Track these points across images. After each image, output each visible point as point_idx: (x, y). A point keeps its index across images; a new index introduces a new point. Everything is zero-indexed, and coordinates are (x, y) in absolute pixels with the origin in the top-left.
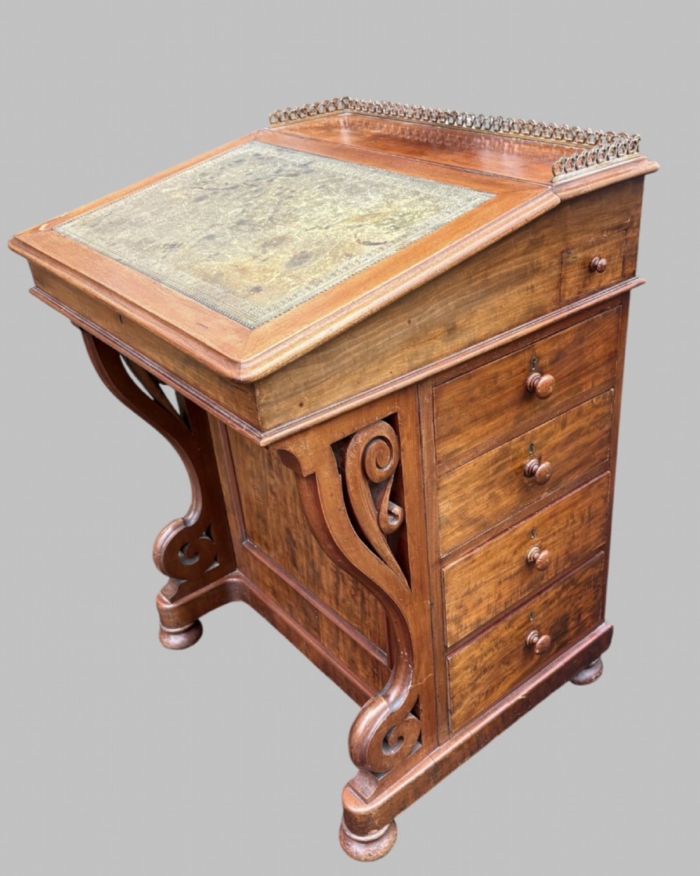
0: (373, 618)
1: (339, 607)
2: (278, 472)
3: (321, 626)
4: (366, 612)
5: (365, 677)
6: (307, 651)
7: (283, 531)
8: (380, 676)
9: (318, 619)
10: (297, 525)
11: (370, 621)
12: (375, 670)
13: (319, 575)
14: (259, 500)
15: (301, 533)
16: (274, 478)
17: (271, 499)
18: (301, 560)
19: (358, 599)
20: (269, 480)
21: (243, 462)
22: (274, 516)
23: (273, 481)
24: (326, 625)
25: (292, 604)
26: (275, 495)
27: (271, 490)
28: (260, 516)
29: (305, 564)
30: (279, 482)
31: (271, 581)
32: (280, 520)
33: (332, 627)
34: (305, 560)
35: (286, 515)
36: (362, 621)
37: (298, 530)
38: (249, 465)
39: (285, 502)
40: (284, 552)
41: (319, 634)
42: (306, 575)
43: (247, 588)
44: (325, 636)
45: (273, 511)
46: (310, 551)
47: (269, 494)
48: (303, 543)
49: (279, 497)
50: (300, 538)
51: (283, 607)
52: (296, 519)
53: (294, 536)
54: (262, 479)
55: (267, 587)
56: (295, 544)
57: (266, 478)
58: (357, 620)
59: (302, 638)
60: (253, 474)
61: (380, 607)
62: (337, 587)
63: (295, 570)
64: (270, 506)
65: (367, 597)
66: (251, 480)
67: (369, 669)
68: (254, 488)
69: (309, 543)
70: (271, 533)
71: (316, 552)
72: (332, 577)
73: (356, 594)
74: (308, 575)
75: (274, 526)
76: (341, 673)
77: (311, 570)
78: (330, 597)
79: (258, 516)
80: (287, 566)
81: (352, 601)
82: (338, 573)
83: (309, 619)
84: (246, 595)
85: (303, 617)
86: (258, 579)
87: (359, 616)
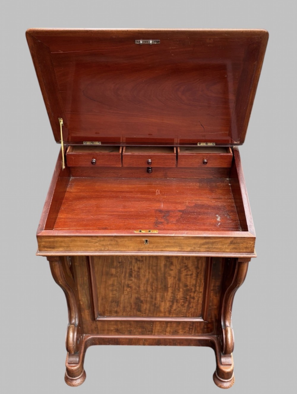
0: (195, 308)
1: (171, 314)
2: (136, 276)
3: (154, 328)
4: (190, 307)
5: (183, 333)
6: (145, 342)
7: (132, 300)
8: (194, 328)
9: (153, 326)
10: (146, 293)
11: (192, 310)
12: (191, 327)
13: (159, 307)
14: (115, 295)
15: (149, 295)
16: (132, 280)
17: (126, 290)
18: (145, 306)
19: (186, 304)
20: (128, 282)
21: (106, 282)
22: (127, 297)
23: (131, 282)
24: (159, 325)
25: (132, 329)
26: (131, 287)
27: (128, 286)
28: (114, 301)
29: (148, 307)
30: (136, 281)
31: (115, 327)
32: (132, 296)
33: (163, 324)
34: (148, 305)
35: (137, 293)
36: (187, 312)
37: (146, 295)
38: (110, 282)
39: (139, 287)
40: (131, 309)
41: (152, 331)
42: (147, 312)
43: (96, 338)
44: (157, 330)
45: (127, 295)
46: (153, 300)
47: (125, 288)
48: (148, 299)
49: (134, 287)
50: (147, 298)
51: (123, 334)
52: (146, 291)
53: (142, 299)
54: (121, 284)
55: (112, 331)
56: (142, 302)
57: (125, 283)
58: (183, 313)
59: (142, 339)
60: (113, 285)
61: (201, 301)
62: (171, 307)
63: (138, 313)
64: (125, 293)
65: (192, 301)
66: (111, 288)
67: (187, 329)
68: (112, 291)
69: (154, 297)
70: (121, 305)
71: (158, 299)
72: (168, 304)
73: (185, 304)
74: (149, 311)
75: (126, 301)
76: (169, 339)
77: (152, 308)
78: (165, 312)
79: (112, 302)
80: (132, 314)
81: (182, 307)
82: (174, 300)
83: (145, 329)
84: (95, 341)
85: (140, 330)
86: (104, 330)
87: (185, 311)
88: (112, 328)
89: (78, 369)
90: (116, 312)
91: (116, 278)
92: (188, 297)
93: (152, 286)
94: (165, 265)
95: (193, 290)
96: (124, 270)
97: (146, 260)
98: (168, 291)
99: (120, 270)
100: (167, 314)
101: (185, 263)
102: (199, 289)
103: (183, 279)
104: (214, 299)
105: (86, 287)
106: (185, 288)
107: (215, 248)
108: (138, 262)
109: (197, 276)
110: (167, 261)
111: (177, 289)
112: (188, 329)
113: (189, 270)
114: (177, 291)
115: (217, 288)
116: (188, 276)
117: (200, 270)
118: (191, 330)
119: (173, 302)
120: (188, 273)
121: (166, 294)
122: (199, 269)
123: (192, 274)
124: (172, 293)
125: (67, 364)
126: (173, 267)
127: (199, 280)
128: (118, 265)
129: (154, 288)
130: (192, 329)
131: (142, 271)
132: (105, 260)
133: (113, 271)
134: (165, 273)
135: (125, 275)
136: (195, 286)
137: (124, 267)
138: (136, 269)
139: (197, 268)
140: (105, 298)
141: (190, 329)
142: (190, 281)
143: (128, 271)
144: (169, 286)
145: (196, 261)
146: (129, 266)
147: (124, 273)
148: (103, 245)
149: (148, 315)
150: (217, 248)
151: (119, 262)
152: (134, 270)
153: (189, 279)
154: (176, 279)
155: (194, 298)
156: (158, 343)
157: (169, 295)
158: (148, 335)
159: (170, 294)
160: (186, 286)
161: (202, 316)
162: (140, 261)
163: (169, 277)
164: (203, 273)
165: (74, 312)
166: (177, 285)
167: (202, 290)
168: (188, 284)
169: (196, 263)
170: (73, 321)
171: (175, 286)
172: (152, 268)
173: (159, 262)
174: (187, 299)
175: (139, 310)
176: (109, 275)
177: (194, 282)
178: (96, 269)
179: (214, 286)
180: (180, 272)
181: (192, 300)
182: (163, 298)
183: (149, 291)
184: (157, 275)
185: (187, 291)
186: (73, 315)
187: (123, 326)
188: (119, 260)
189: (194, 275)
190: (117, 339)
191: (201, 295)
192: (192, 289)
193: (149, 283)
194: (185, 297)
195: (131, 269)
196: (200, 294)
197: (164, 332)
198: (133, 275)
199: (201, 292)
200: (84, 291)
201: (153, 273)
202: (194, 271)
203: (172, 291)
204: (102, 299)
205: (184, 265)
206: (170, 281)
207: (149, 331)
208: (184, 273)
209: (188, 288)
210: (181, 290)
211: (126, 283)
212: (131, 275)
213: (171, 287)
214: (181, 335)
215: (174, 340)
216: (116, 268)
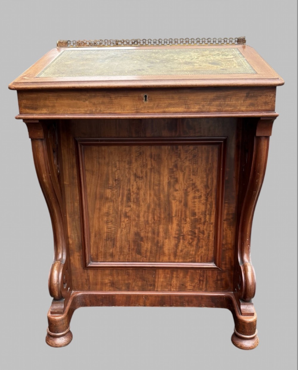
0: (204, 247)
1: (177, 257)
2: (135, 201)
3: (157, 280)
4: (200, 247)
5: (191, 287)
6: (147, 301)
7: (131, 236)
8: (205, 280)
9: (155, 277)
10: (147, 226)
11: (203, 251)
12: (201, 278)
13: (162, 247)
14: (111, 228)
15: (150, 229)
16: (130, 206)
17: (124, 222)
18: (147, 246)
19: (195, 243)
20: (125, 210)
21: (100, 209)
22: (124, 231)
23: (129, 209)
24: (162, 276)
25: (130, 281)
26: (129, 217)
27: (126, 216)
28: (109, 239)
29: (149, 247)
30: (135, 207)
31: (110, 278)
32: (130, 231)
33: (168, 274)
34: (150, 244)
35: (137, 225)
36: (195, 254)
37: (147, 228)
38: (105, 210)
39: (138, 216)
40: (129, 251)
41: (154, 285)
42: (148, 254)
43: (87, 295)
44: (160, 284)
45: (125, 228)
46: (156, 236)
47: (123, 219)
48: (150, 235)
49: (133, 217)
50: (148, 233)
51: (120, 289)
52: (147, 222)
53: (142, 234)
54: (117, 213)
55: (106, 284)
56: (142, 239)
57: (122, 211)
58: (191, 257)
59: (142, 296)
60: (108, 214)
61: (212, 238)
62: (177, 246)
63: (138, 256)
64: (122, 226)
65: (201, 238)
66: (105, 219)
67: (196, 281)
68: (107, 222)
69: (156, 231)
70: (118, 244)
71: (162, 234)
72: (173, 242)
73: (193, 241)
74: (151, 252)
75: (123, 238)
76: (176, 296)
77: (154, 248)
78: (170, 255)
79: (106, 240)
80: (130, 258)
81: (189, 247)
82: (180, 236)
83: (146, 281)
84: (85, 300)
85: (140, 284)
86: (96, 284)
87: (194, 253)
88: (107, 281)
89: (63, 319)
90: (112, 255)
91: (112, 204)
92: (197, 231)
93: (154, 214)
94: (169, 183)
95: (203, 220)
96: (121, 191)
97: (146, 176)
98: (172, 223)
99: (116, 192)
100: (172, 258)
101: (192, 180)
102: (210, 219)
103: (190, 203)
104: (228, 234)
105: (77, 217)
106: (193, 218)
107: (227, 105)
108: (137, 179)
109: (207, 200)
110: (171, 176)
111: (183, 219)
112: (198, 282)
113: (197, 190)
114: (183, 222)
115: (231, 217)
116: (196, 198)
117: (210, 190)
118: (201, 282)
119: (178, 239)
120: (196, 195)
121: (170, 227)
122: (209, 188)
123: (200, 197)
124: (178, 225)
125: (50, 314)
126: (177, 187)
127: (209, 204)
128: (115, 184)
129: (156, 218)
130: (203, 281)
131: (142, 192)
132: (98, 176)
133: (108, 193)
134: (168, 196)
135: (122, 199)
136: (204, 213)
137: (121, 187)
138: (134, 189)
139: (207, 187)
140: (99, 234)
141: (200, 280)
142: (199, 207)
143: (126, 192)
144: (174, 215)
145: (205, 176)
146: (127, 186)
147: (121, 197)
148: (94, 104)
149: (149, 259)
150: (230, 106)
151: (115, 180)
152: (133, 192)
153: (197, 204)
154: (182, 204)
155: (203, 233)
156: (162, 302)
157: (174, 228)
158: (150, 290)
159: (175, 226)
160: (194, 214)
161: (214, 260)
162: (139, 177)
163: (173, 202)
164: (214, 194)
165: (61, 247)
166: (183, 213)
167: (213, 220)
168: (197, 211)
169: (205, 180)
170: (60, 256)
171: (181, 215)
172: (153, 189)
173: (162, 178)
174: (195, 233)
175: (139, 252)
176: (103, 198)
177: (203, 208)
178: (88, 190)
179: (228, 214)
180: (186, 193)
181: (201, 235)
182: (166, 232)
183: (150, 222)
184: (159, 199)
185: (196, 222)
186: (60, 251)
187: (120, 278)
188: (115, 178)
189: (203, 198)
190: (112, 296)
191: (212, 228)
192: (201, 219)
193: (151, 211)
194: (193, 230)
195: (129, 190)
196: (212, 226)
197: (168, 286)
198: (132, 200)
199: (212, 223)
200: (74, 224)
201: (155, 195)
202: (203, 192)
203: (177, 223)
204: (95, 236)
205: (191, 182)
206: (175, 206)
207: (151, 285)
208: (191, 195)
209: (197, 217)
210: (188, 220)
211: (124, 210)
212: (129, 199)
213: (176, 215)
214: (190, 290)
215: (181, 297)
216: (112, 188)
